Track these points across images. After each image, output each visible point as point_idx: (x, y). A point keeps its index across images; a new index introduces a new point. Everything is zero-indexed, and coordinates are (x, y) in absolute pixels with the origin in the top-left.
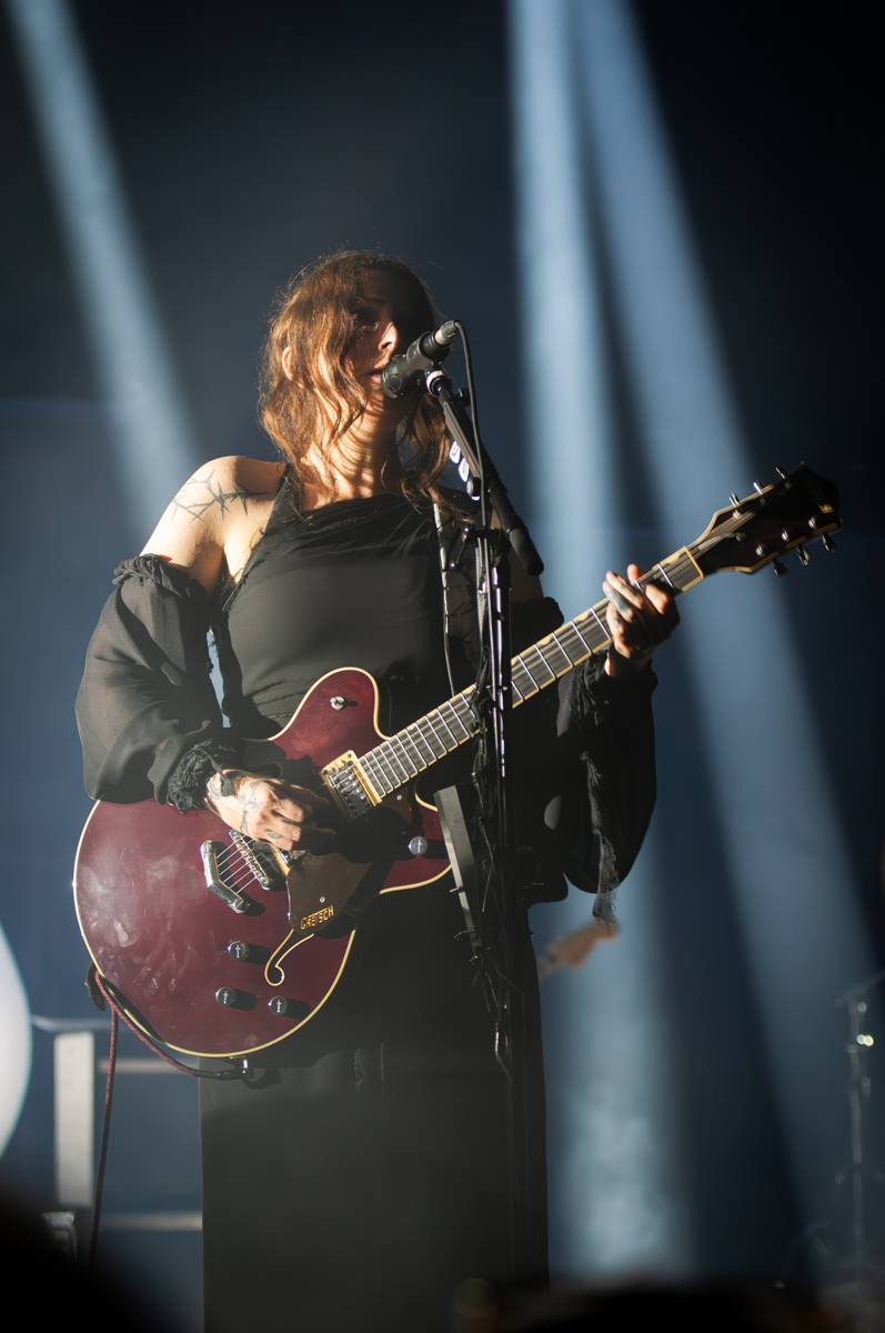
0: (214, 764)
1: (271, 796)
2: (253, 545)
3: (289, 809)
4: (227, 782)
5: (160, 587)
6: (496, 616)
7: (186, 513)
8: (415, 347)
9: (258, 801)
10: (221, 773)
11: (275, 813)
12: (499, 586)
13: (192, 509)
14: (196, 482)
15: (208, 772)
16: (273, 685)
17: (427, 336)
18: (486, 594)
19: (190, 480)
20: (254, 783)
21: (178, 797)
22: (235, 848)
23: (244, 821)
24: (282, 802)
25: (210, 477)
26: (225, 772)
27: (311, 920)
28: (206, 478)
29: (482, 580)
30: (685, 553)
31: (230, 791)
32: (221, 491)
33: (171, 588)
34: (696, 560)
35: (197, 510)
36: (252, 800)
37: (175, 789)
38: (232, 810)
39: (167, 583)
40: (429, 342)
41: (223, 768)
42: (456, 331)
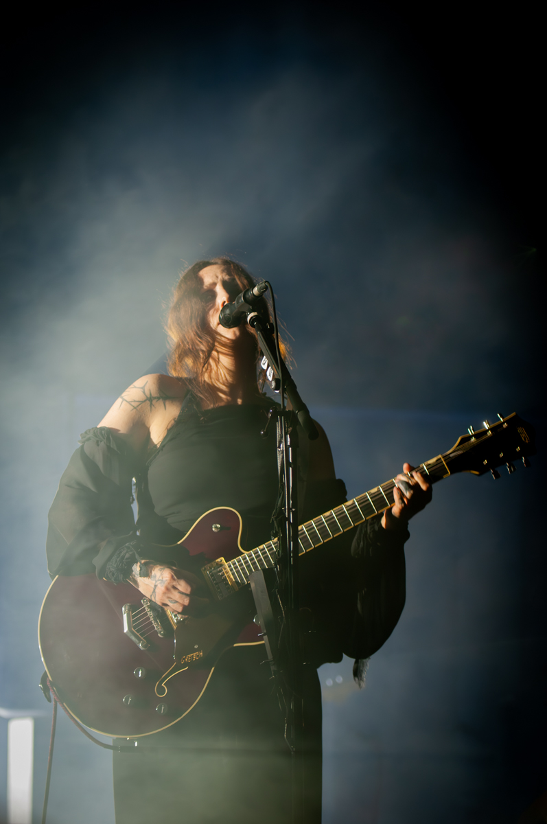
0: (137, 556)
1: (172, 577)
2: (169, 428)
3: (183, 586)
4: (144, 568)
5: (109, 448)
6: (289, 464)
7: (128, 405)
9: (164, 579)
10: (141, 563)
11: (174, 588)
12: (290, 446)
13: (133, 403)
14: (135, 387)
15: (133, 561)
16: (174, 513)
18: (283, 451)
19: (132, 386)
20: (162, 569)
21: (113, 574)
22: (144, 610)
23: (154, 591)
24: (179, 580)
25: (145, 386)
26: (143, 561)
27: (188, 658)
28: (142, 386)
29: (280, 442)
30: (440, 459)
31: (146, 573)
32: (151, 394)
33: (116, 449)
34: (446, 464)
35: (135, 404)
36: (161, 578)
37: (112, 569)
38: (147, 585)
39: (113, 445)
40: (249, 294)
41: (142, 559)
42: (266, 288)
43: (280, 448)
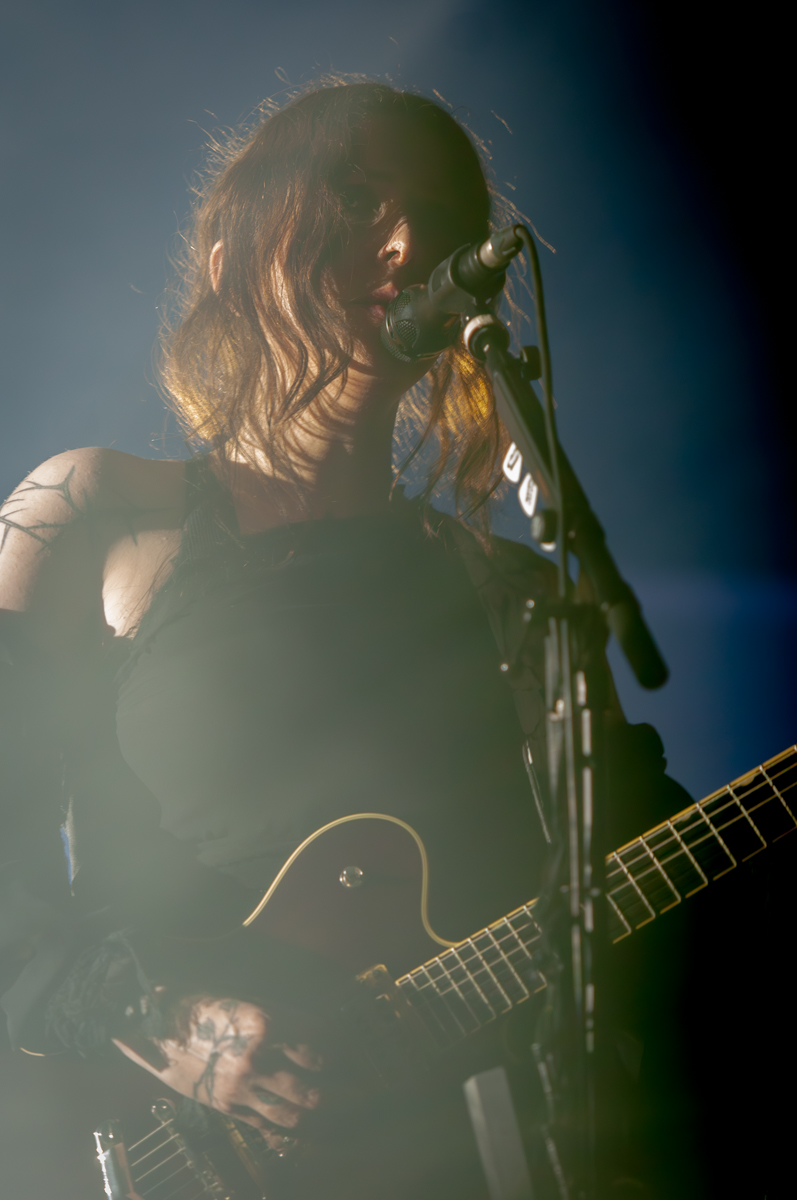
6: (581, 761)
8: (444, 272)
9: (243, 1033)
12: (587, 706)
13: (39, 532)
14: (38, 486)
17: (465, 252)
18: (564, 720)
20: (228, 1004)
23: (210, 1072)
25: (68, 479)
28: (59, 480)
29: (557, 695)
35: (47, 535)
36: (231, 1032)
40: (469, 264)
42: (518, 245)
43: (554, 710)
